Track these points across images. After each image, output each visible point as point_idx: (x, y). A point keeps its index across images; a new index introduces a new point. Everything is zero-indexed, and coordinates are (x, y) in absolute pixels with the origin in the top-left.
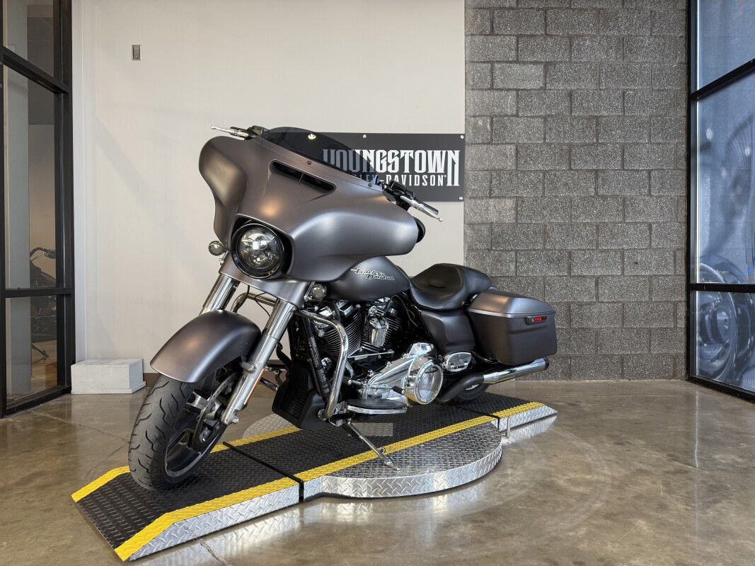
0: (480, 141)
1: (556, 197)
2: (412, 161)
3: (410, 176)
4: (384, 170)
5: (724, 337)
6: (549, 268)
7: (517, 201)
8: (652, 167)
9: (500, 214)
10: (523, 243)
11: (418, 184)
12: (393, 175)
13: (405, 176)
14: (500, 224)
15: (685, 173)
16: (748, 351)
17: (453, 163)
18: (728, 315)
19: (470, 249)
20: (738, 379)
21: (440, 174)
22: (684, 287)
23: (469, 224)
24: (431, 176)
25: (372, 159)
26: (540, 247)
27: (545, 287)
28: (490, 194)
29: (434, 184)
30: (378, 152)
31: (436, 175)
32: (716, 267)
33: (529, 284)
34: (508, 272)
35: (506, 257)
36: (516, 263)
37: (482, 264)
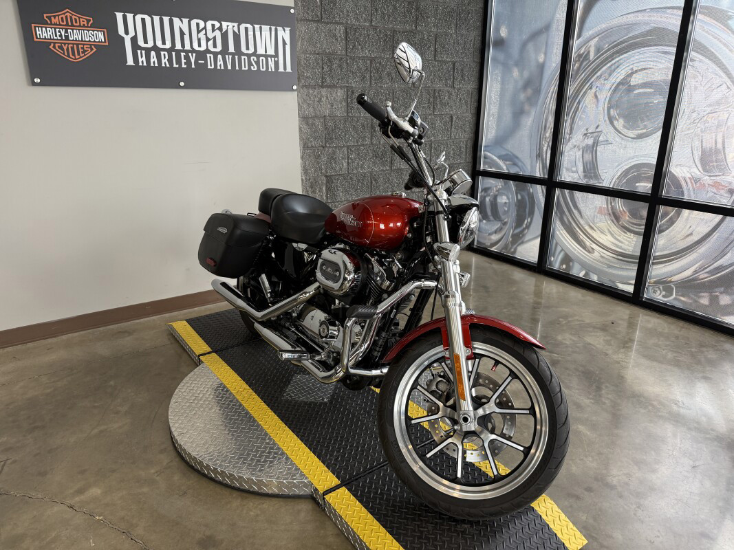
0: (310, 18)
1: (381, 87)
2: (237, 37)
3: (236, 57)
4: (203, 48)
5: (503, 217)
6: (375, 163)
7: (348, 91)
8: (456, 59)
9: (332, 106)
10: (354, 138)
11: (247, 68)
12: (215, 54)
13: (230, 57)
14: (332, 117)
15: (478, 65)
16: (524, 229)
17: (284, 43)
18: (508, 198)
19: (305, 146)
20: (513, 250)
21: (271, 56)
23: (304, 118)
24: (261, 58)
25: (186, 31)
26: (368, 141)
27: (371, 182)
28: (323, 82)
29: (264, 69)
30: (194, 22)
31: (266, 56)
32: (500, 157)
33: (359, 180)
34: (341, 170)
35: (339, 154)
36: (348, 160)
37: (318, 163)
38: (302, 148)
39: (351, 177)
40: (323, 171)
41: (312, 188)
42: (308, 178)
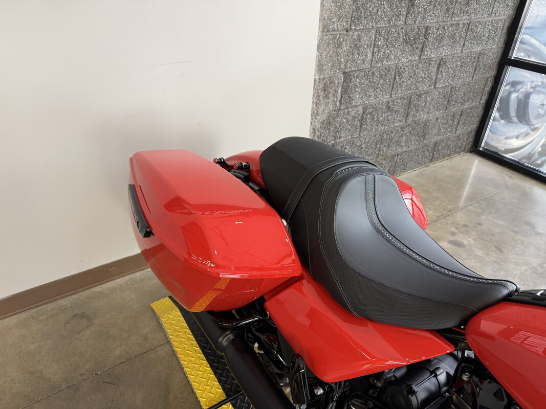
5: (533, 121)
6: (403, 51)
10: (386, 16)
19: (325, 29)
22: (497, 61)
27: (395, 78)
33: (382, 75)
34: (364, 63)
35: (365, 40)
36: (374, 48)
37: (337, 54)
38: (320, 34)
39: (373, 73)
40: (342, 66)
41: (325, 90)
42: (322, 77)
